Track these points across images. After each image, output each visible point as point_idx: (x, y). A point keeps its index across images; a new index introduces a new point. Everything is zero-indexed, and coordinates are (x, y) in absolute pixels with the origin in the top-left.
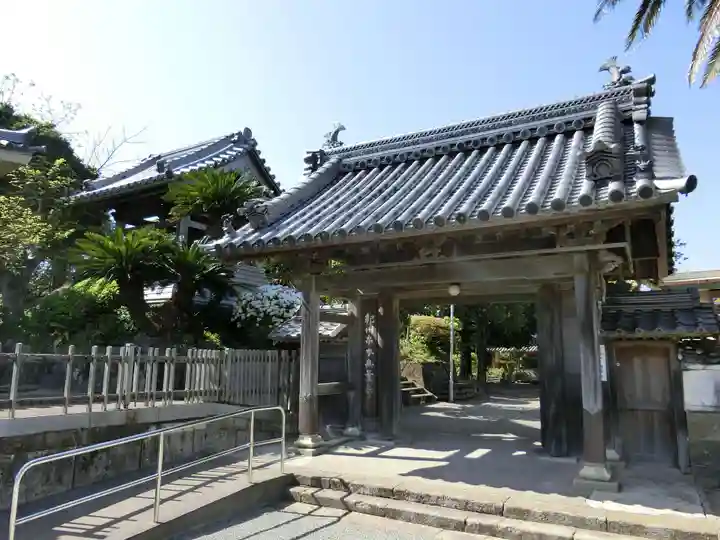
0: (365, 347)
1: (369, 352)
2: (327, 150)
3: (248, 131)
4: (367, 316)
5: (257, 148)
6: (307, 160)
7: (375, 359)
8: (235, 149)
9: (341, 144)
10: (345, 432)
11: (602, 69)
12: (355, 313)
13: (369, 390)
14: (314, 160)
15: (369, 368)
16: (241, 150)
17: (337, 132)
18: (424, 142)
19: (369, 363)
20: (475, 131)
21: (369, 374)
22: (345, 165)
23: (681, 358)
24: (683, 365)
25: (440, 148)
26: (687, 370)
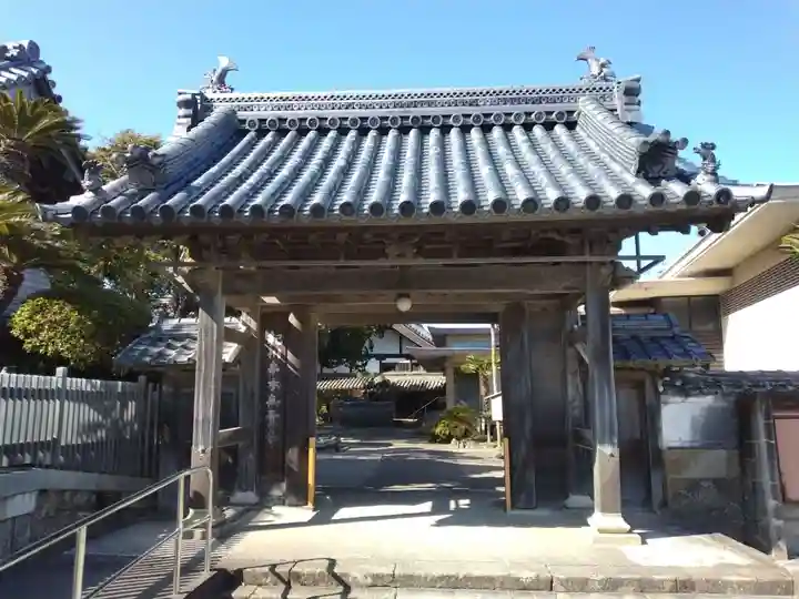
0: (265, 377)
1: (273, 384)
3: (34, 47)
5: (50, 77)
7: (281, 395)
8: (13, 70)
11: (580, 59)
13: (271, 438)
15: (274, 407)
16: (25, 74)
19: (272, 400)
20: (430, 104)
21: (272, 416)
22: (243, 121)
23: (661, 389)
24: (663, 398)
25: (387, 118)
26: (666, 403)
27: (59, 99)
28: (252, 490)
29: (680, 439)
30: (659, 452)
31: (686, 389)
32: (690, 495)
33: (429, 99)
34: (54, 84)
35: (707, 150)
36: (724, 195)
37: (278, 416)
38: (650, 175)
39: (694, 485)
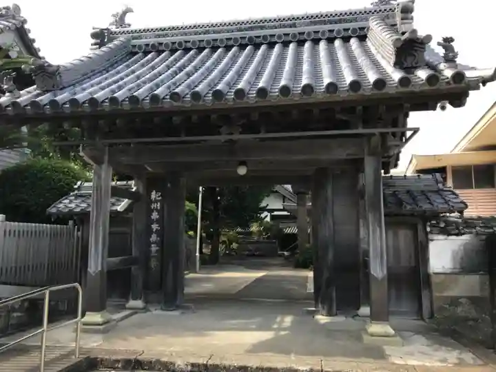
0: (150, 222)
1: (155, 227)
2: (113, 28)
3: (17, 8)
4: (154, 193)
5: (26, 26)
6: (94, 36)
7: (160, 234)
9: (129, 25)
10: (127, 306)
12: (141, 190)
13: (154, 263)
14: (101, 37)
15: (154, 243)
16: (10, 24)
17: (125, 13)
18: (215, 32)
19: (154, 238)
21: (154, 248)
22: (134, 46)
23: (428, 229)
24: (430, 236)
25: (230, 39)
26: (432, 240)
27: (34, 41)
28: (140, 299)
29: (443, 267)
30: (428, 276)
31: (448, 230)
32: (452, 308)
33: (261, 24)
34: (29, 31)
35: (447, 43)
36: (459, 77)
37: (157, 248)
38: (405, 66)
39: (454, 301)
